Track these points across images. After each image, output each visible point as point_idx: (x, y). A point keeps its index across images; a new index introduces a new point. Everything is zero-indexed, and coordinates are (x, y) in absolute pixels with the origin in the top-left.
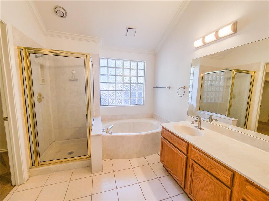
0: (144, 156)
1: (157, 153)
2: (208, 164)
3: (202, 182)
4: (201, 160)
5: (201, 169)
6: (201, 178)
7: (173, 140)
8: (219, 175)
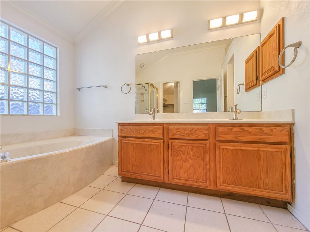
0: (87, 185)
1: (102, 174)
2: (188, 132)
3: (184, 155)
4: (181, 132)
5: (182, 141)
6: (183, 151)
7: (141, 132)
8: (199, 136)
